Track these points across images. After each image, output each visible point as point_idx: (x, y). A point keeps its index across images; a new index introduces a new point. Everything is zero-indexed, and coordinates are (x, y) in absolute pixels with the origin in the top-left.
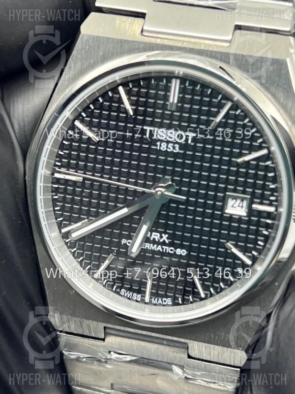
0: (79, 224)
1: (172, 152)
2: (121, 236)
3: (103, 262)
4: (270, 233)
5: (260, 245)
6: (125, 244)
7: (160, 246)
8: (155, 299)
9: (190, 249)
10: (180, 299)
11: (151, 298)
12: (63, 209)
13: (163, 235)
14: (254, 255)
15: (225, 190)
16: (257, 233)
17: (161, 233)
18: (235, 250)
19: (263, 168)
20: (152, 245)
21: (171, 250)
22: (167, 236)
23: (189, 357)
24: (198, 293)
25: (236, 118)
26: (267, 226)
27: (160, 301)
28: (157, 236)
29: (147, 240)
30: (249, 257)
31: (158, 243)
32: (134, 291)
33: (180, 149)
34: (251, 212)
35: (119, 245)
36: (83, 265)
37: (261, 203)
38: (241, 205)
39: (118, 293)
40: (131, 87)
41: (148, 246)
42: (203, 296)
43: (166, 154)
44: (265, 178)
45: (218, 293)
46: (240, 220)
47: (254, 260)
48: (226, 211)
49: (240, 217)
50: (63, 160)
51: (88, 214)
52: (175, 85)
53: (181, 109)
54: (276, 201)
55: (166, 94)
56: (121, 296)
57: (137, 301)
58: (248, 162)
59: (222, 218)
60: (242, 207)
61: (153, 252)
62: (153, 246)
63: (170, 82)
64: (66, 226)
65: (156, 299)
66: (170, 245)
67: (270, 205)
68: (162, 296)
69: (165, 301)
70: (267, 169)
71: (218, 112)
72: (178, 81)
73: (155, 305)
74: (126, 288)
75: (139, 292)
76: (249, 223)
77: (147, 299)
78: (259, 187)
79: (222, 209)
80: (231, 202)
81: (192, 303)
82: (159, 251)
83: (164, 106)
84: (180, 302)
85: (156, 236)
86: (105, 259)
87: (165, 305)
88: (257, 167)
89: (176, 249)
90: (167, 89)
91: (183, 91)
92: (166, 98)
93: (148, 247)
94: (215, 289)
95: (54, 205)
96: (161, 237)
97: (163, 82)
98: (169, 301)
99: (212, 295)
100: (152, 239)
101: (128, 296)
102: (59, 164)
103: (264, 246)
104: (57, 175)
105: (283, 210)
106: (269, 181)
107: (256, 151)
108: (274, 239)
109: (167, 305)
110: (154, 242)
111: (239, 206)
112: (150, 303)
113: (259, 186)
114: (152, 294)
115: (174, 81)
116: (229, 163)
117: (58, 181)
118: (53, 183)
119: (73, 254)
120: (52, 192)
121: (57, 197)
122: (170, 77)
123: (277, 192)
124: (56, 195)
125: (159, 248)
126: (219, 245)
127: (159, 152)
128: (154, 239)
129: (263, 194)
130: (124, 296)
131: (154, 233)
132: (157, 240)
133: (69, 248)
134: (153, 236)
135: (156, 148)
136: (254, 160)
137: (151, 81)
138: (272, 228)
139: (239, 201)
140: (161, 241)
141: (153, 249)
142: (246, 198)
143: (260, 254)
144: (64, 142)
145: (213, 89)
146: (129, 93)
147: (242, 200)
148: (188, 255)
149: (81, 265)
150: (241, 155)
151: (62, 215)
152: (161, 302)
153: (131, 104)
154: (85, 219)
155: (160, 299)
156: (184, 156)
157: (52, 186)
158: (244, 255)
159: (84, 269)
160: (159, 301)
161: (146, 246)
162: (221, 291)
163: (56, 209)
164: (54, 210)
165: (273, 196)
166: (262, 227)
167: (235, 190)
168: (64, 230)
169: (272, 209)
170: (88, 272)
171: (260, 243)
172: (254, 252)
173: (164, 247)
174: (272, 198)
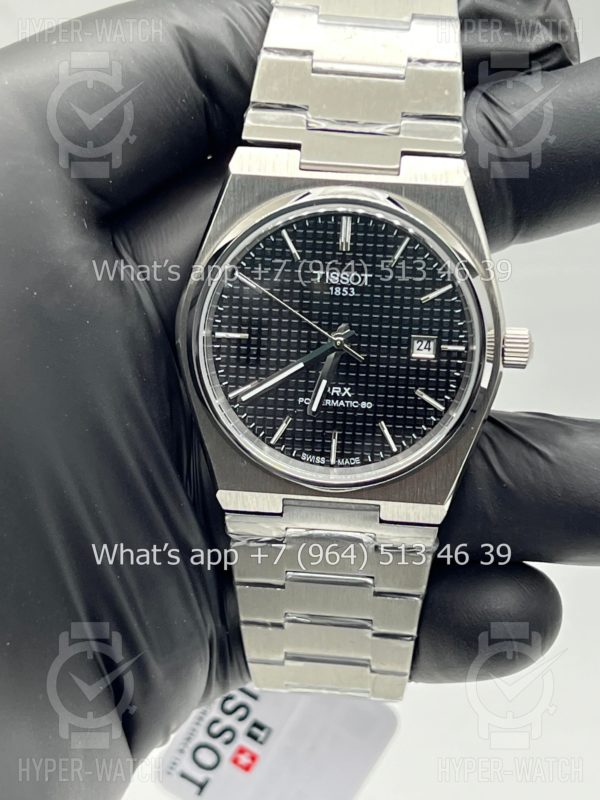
0: (249, 387)
1: (347, 296)
2: (296, 396)
3: (279, 426)
4: (462, 374)
5: (452, 388)
6: (303, 403)
7: (342, 401)
8: (341, 461)
9: (375, 401)
10: (369, 457)
11: (337, 459)
12: (227, 371)
13: (345, 388)
14: (446, 400)
15: (410, 332)
16: (448, 376)
17: (342, 387)
18: (426, 397)
19: (449, 305)
20: (333, 401)
21: (355, 404)
22: (349, 389)
23: (381, 521)
24: (390, 448)
25: (415, 253)
26: (459, 367)
27: (347, 462)
28: (338, 390)
29: (326, 395)
30: (441, 403)
31: (340, 398)
32: (317, 454)
33: (356, 292)
34: (438, 352)
35: (295, 405)
36: (256, 432)
37: (450, 343)
38: (427, 347)
39: (298, 458)
40: (295, 228)
42: (395, 449)
43: (341, 298)
44: (452, 315)
45: (410, 445)
46: (428, 363)
47: (447, 405)
48: (413, 355)
49: (429, 360)
50: (223, 316)
51: (258, 374)
52: (346, 225)
53: (354, 248)
54: (465, 338)
55: (335, 233)
56: (303, 461)
57: (321, 464)
58: (433, 300)
59: (409, 363)
60: (429, 349)
61: (335, 408)
63: (341, 220)
64: (233, 390)
65: (343, 460)
66: (353, 399)
67: (460, 344)
68: (349, 456)
69: (352, 461)
70: (453, 305)
71: (396, 249)
72: (349, 218)
73: (342, 466)
74: (307, 452)
75: (321, 455)
76: (438, 365)
77: (333, 461)
79: (408, 353)
80: (416, 345)
81: (382, 459)
82: (342, 406)
83: (336, 247)
84: (370, 460)
85: (336, 390)
86: (281, 423)
87: (351, 466)
88: (442, 305)
89: (360, 402)
90: (337, 228)
91: (355, 229)
92: (336, 238)
93: (329, 403)
94: (407, 441)
95: (217, 369)
96: (343, 391)
97: (331, 221)
98: (357, 460)
99: (404, 448)
100: (332, 394)
101: (311, 461)
102: (219, 321)
103: (457, 389)
104: (219, 335)
105: (476, 348)
106: (456, 318)
107: (440, 287)
108: (468, 380)
109: (355, 465)
110: (335, 397)
111: (425, 348)
112: (336, 465)
113: (446, 325)
114: (338, 455)
115: (344, 218)
116: (412, 303)
117: (219, 341)
118: (214, 343)
119: (243, 420)
120: (214, 353)
121: (220, 359)
122: (338, 216)
123: (466, 329)
124: (218, 357)
125: (342, 403)
126: (408, 393)
127: (333, 297)
128: (335, 394)
129: (451, 333)
130: (306, 460)
131: (334, 388)
132: (338, 395)
133: (237, 414)
134: (333, 391)
135: (328, 293)
136: (438, 297)
137: (318, 220)
138: (464, 369)
139: (425, 343)
140: (343, 395)
141: (335, 405)
142: (433, 339)
143: (453, 398)
144: (223, 296)
145: (387, 224)
146: (292, 235)
147: (429, 342)
148: (375, 408)
149: (254, 432)
150: (424, 293)
151: (226, 379)
153: (297, 248)
154: (253, 380)
155: (347, 460)
156: (361, 300)
157: (213, 348)
158: (436, 400)
159: (257, 435)
161: (327, 403)
162: (414, 443)
163: (219, 372)
165: (462, 334)
166: (453, 368)
167: (420, 332)
168: (231, 395)
169: (462, 348)
170: (263, 439)
171: (452, 386)
172: (446, 397)
173: (347, 402)
174: (461, 336)
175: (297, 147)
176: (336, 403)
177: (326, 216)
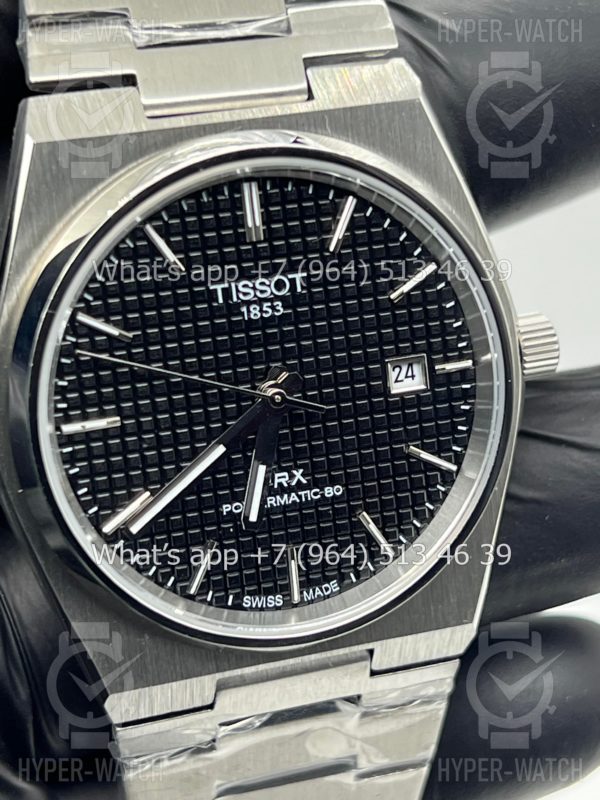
1: (273, 316)
2: (219, 501)
4: (472, 404)
5: (462, 432)
6: (230, 513)
7: (293, 494)
8: (308, 593)
9: (347, 481)
10: (352, 575)
11: (301, 593)
12: (94, 489)
13: (295, 472)
14: (455, 452)
15: (384, 354)
16: (453, 412)
17: (288, 470)
18: (425, 456)
19: (435, 297)
20: (278, 497)
21: (315, 494)
22: (301, 471)
23: (373, 673)
25: (368, 223)
26: (467, 395)
27: (318, 592)
28: (284, 477)
29: (269, 490)
30: (448, 460)
31: (289, 490)
32: (268, 592)
33: (284, 307)
34: (433, 377)
35: (219, 518)
36: (161, 580)
37: (447, 360)
38: (410, 374)
39: (238, 606)
40: (166, 218)
41: (271, 501)
43: (265, 323)
44: (442, 314)
45: (413, 540)
46: (417, 398)
47: (459, 460)
48: (392, 392)
49: (417, 394)
50: (69, 396)
51: (145, 482)
52: (251, 196)
53: (270, 235)
54: (469, 347)
55: (235, 214)
56: (245, 609)
57: (277, 608)
58: (409, 295)
59: (389, 407)
60: (413, 376)
61: (284, 508)
62: (282, 498)
63: (240, 191)
64: (107, 518)
65: (311, 591)
66: (310, 486)
67: (461, 358)
68: (319, 583)
69: (327, 589)
70: (441, 297)
71: (335, 222)
72: (254, 186)
73: (311, 602)
74: (250, 593)
76: (436, 399)
77: (296, 598)
78: (436, 333)
79: (384, 389)
80: (393, 375)
81: (374, 573)
82: (294, 502)
83: (240, 239)
84: (354, 580)
85: (282, 478)
87: (328, 596)
88: (424, 299)
89: (322, 489)
90: (237, 204)
91: (265, 202)
92: (239, 222)
93: (273, 502)
94: (407, 533)
95: (75, 488)
96: (292, 476)
97: (223, 194)
98: (333, 586)
100: (276, 486)
101: (259, 606)
102: (64, 406)
103: (469, 432)
104: (67, 429)
106: (450, 318)
108: (488, 414)
109: (333, 594)
110: (282, 490)
111: (407, 377)
112: (302, 603)
113: (436, 330)
114: (302, 585)
115: (246, 186)
116: (378, 307)
117: (70, 440)
118: (61, 446)
120: (65, 462)
121: (77, 470)
122: (235, 184)
123: (466, 332)
124: (73, 467)
125: (294, 497)
126: (396, 454)
127: (251, 324)
128: (280, 484)
129: (444, 343)
130: (251, 607)
131: (277, 475)
132: (286, 485)
134: (277, 481)
135: (240, 318)
136: (415, 288)
137: (202, 197)
138: (474, 397)
139: (404, 368)
140: (294, 483)
141: (283, 503)
142: (418, 359)
143: (465, 449)
144: (64, 361)
145: (315, 183)
146: (165, 232)
147: (410, 365)
148: (348, 492)
149: (157, 582)
150: (394, 286)
151: (94, 502)
152: (320, 593)
153: (175, 252)
154: (142, 493)
155: (317, 589)
156: (298, 318)
157: (61, 454)
158: (440, 457)
159: (164, 586)
160: (316, 594)
161: (269, 502)
162: (418, 534)
163: (80, 492)
164: (78, 497)
165: (463, 340)
166: (457, 400)
167: (399, 352)
168: (108, 528)
169: (468, 363)
170: (173, 589)
171: (460, 428)
172: (455, 448)
173: (302, 493)
174: (460, 345)
175: (129, 80)
176: (284, 500)
177: (214, 189)
